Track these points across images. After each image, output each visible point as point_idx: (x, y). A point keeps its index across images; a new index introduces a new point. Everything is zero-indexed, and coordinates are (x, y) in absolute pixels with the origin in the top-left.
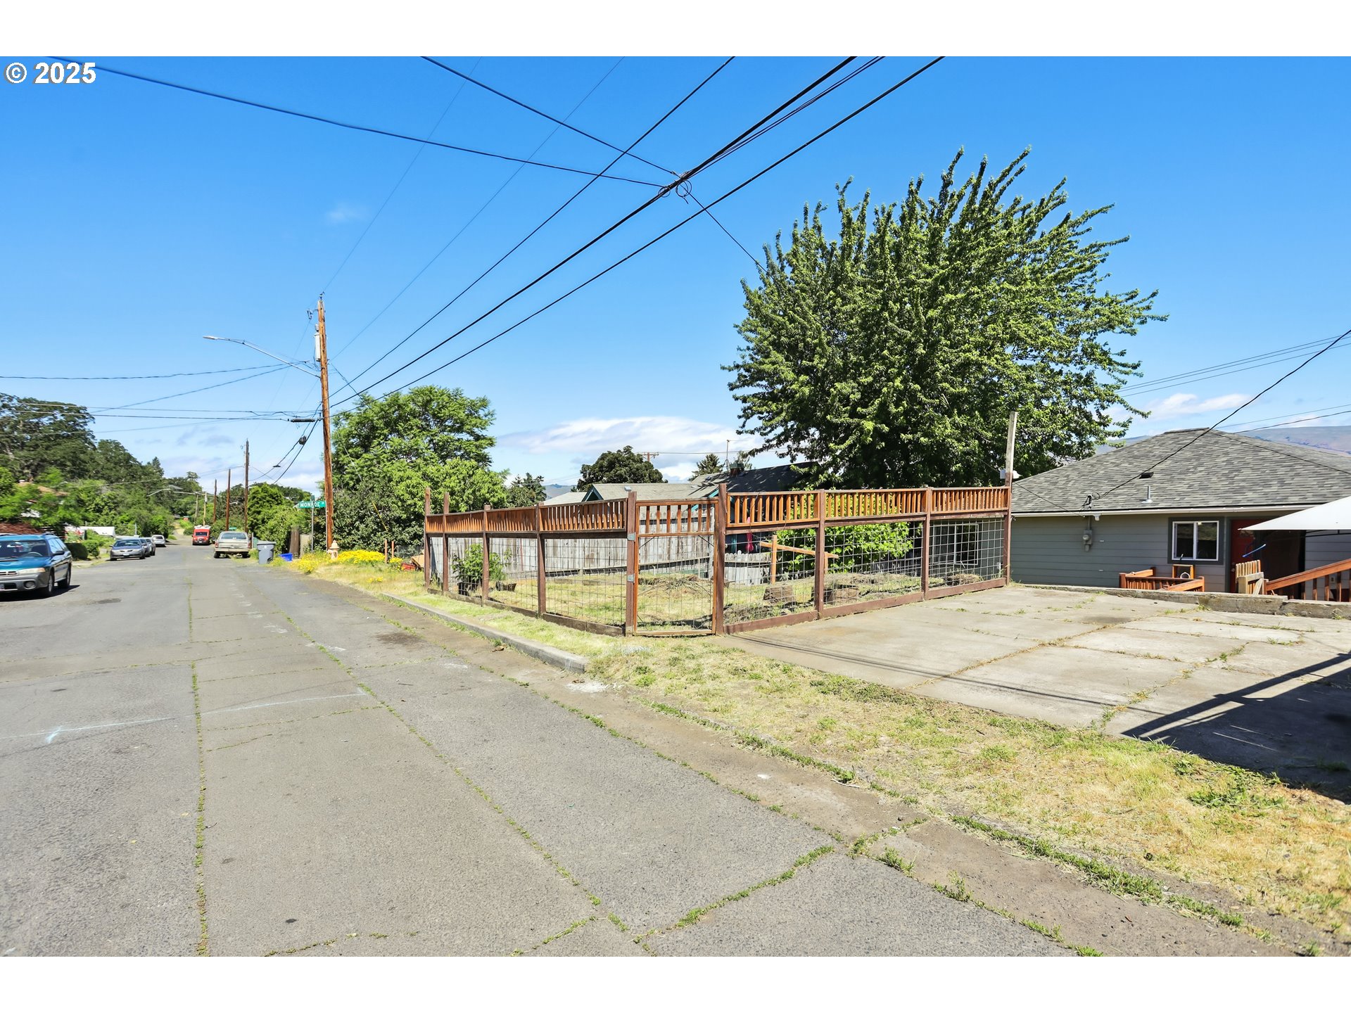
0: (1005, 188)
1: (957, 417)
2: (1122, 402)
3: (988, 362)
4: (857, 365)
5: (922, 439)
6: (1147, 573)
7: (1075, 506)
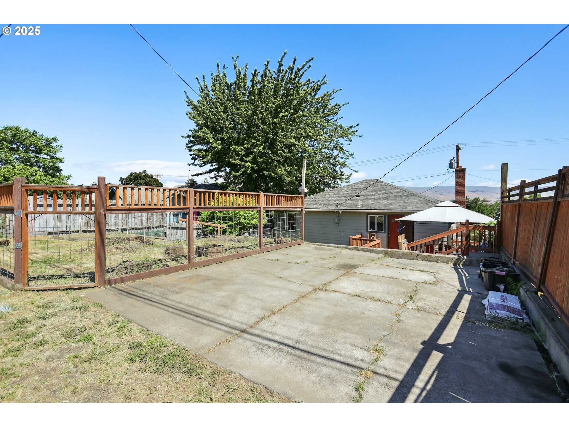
0: (304, 73)
1: (286, 167)
2: (348, 166)
3: (298, 144)
4: (244, 139)
5: (272, 174)
6: (359, 236)
7: (332, 207)
